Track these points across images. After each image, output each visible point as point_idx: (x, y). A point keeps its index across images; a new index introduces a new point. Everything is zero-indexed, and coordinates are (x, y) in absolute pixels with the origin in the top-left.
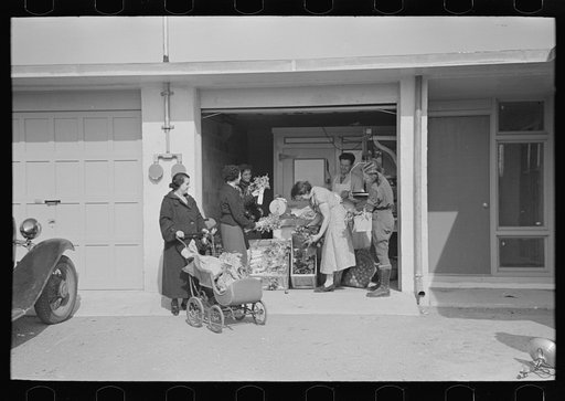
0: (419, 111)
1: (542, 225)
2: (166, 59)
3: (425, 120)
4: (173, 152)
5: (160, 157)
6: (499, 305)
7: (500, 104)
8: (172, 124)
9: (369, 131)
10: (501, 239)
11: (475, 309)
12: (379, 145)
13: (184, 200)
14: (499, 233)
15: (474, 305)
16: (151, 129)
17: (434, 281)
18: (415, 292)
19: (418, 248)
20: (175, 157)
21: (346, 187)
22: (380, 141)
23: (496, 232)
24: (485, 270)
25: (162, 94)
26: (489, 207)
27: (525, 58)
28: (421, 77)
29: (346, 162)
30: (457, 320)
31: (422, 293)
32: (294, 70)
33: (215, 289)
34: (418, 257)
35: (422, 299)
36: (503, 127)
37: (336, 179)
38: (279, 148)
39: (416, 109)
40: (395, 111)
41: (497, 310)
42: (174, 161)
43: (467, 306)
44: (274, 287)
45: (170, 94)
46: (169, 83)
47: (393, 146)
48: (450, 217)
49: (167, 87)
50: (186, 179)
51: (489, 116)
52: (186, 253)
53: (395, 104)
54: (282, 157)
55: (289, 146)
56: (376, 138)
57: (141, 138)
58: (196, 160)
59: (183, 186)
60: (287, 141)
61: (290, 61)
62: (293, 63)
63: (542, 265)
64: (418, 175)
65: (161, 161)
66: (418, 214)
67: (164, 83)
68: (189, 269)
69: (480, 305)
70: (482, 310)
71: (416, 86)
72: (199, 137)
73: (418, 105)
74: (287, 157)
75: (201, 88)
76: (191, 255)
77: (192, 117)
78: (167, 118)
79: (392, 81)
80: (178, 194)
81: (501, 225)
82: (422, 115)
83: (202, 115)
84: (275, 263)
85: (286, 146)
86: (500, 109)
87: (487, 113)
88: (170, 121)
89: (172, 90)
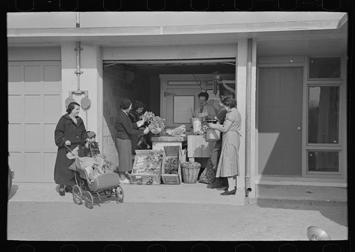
0: (250, 63)
1: (337, 143)
2: (78, 25)
3: (254, 69)
4: (82, 89)
5: (73, 93)
6: (303, 198)
7: (311, 59)
8: (81, 70)
9: (218, 77)
10: (310, 152)
11: (286, 201)
12: (226, 87)
13: (75, 121)
14: (308, 148)
15: (285, 198)
16: (67, 73)
17: (261, 180)
18: (245, 188)
19: (248, 158)
20: (83, 93)
22: (227, 84)
23: (306, 147)
24: (297, 172)
25: (76, 50)
26: (301, 130)
27: (321, 26)
28: (251, 39)
29: (203, 98)
30: (270, 209)
31: (250, 189)
32: (162, 34)
33: (88, 180)
34: (248, 164)
35: (250, 193)
36: (311, 76)
38: (164, 88)
39: (248, 61)
40: (235, 63)
41: (301, 202)
42: (83, 96)
43: (281, 199)
44: (150, 183)
45: (81, 49)
46: (80, 42)
47: (234, 86)
48: (274, 137)
49: (79, 45)
50: (76, 107)
51: (302, 67)
52: (69, 156)
53: (235, 58)
54: (166, 94)
55: (171, 87)
56: (224, 82)
57: (61, 80)
58: (98, 96)
59: (74, 111)
60: (170, 83)
61: (159, 27)
62: (161, 28)
63: (337, 170)
64: (248, 107)
65: (73, 95)
66: (248, 134)
67: (76, 42)
68: (73, 167)
69: (290, 198)
70: (290, 201)
71: (248, 46)
72: (101, 80)
73: (249, 59)
74: (169, 94)
75: (102, 46)
76: (73, 157)
77: (96, 65)
78: (78, 66)
79: (231, 41)
80: (71, 116)
81: (309, 142)
82: (252, 66)
83: (104, 64)
84: (151, 166)
85: (169, 87)
86: (310, 62)
87: (301, 65)
88: (80, 68)
89: (82, 47)
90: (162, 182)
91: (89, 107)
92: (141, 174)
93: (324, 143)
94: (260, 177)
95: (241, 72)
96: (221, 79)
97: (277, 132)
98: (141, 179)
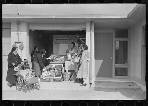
0: (91, 31)
1: (127, 64)
2: (18, 14)
4: (20, 41)
5: (16, 42)
6: (113, 87)
7: (116, 30)
8: (20, 33)
9: (78, 36)
10: (116, 68)
11: (106, 88)
12: (81, 41)
14: (115, 66)
15: (106, 87)
16: (14, 34)
17: (96, 79)
18: (90, 83)
19: (91, 70)
20: (20, 42)
21: (73, 52)
22: (82, 39)
23: (114, 66)
24: (111, 76)
25: (17, 24)
26: (112, 59)
27: (121, 16)
28: (92, 21)
30: (100, 92)
31: (91, 83)
32: (55, 18)
34: (91, 73)
35: (91, 85)
36: (116, 36)
37: (70, 50)
38: (55, 41)
39: (91, 30)
40: (85, 31)
42: (20, 44)
43: (104, 87)
44: (49, 81)
45: (20, 24)
46: (19, 21)
47: (85, 40)
48: (101, 61)
49: (19, 22)
51: (113, 33)
53: (85, 29)
54: (56, 43)
56: (81, 39)
57: (11, 37)
58: (27, 44)
60: (57, 39)
61: (54, 15)
62: (55, 16)
63: (127, 75)
64: (91, 49)
65: (16, 43)
66: (91, 60)
67: (18, 21)
68: (16, 74)
69: (108, 87)
70: (108, 88)
71: (91, 24)
72: (28, 37)
73: (91, 29)
74: (57, 43)
75: (29, 23)
77: (26, 31)
78: (18, 31)
79: (84, 22)
81: (115, 64)
82: (92, 32)
83: (29, 30)
84: (50, 74)
85: (57, 40)
86: (116, 31)
87: (112, 32)
88: (19, 32)
89: (20, 23)
90: (54, 81)
91: (23, 49)
92: (45, 77)
93: (121, 64)
94: (95, 78)
95: (88, 34)
96: (79, 37)
97: (102, 59)
98: (45, 79)
